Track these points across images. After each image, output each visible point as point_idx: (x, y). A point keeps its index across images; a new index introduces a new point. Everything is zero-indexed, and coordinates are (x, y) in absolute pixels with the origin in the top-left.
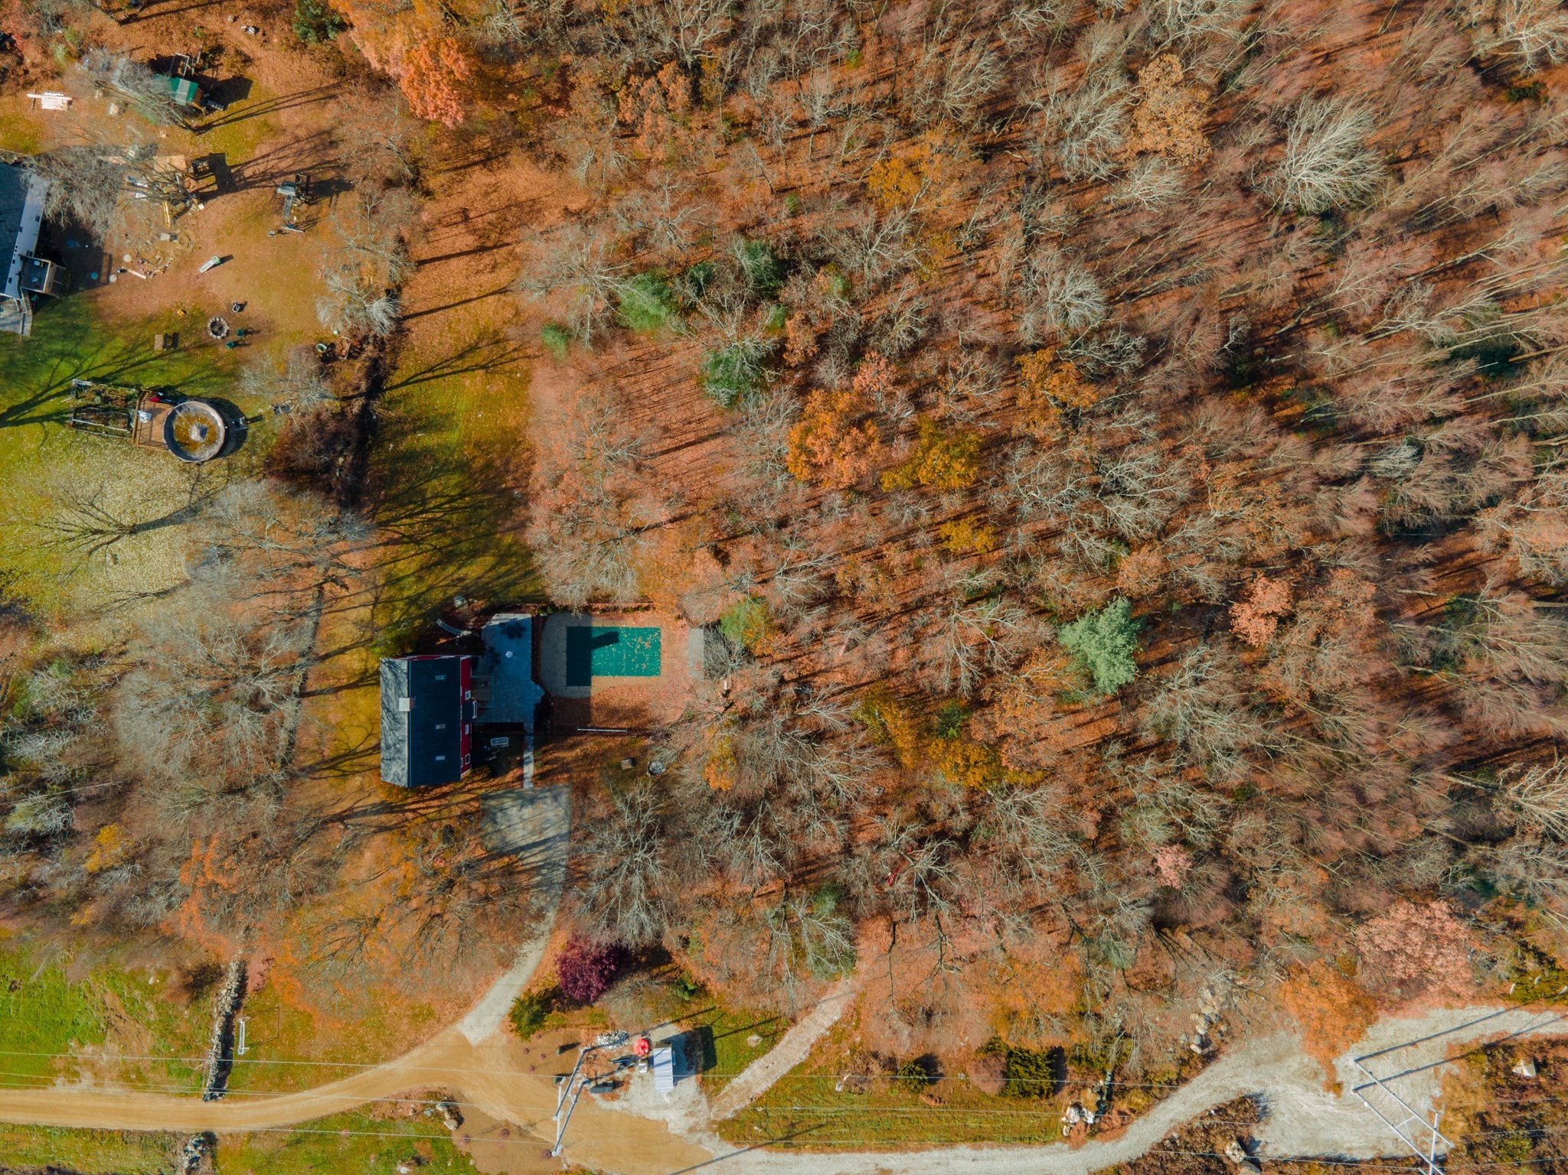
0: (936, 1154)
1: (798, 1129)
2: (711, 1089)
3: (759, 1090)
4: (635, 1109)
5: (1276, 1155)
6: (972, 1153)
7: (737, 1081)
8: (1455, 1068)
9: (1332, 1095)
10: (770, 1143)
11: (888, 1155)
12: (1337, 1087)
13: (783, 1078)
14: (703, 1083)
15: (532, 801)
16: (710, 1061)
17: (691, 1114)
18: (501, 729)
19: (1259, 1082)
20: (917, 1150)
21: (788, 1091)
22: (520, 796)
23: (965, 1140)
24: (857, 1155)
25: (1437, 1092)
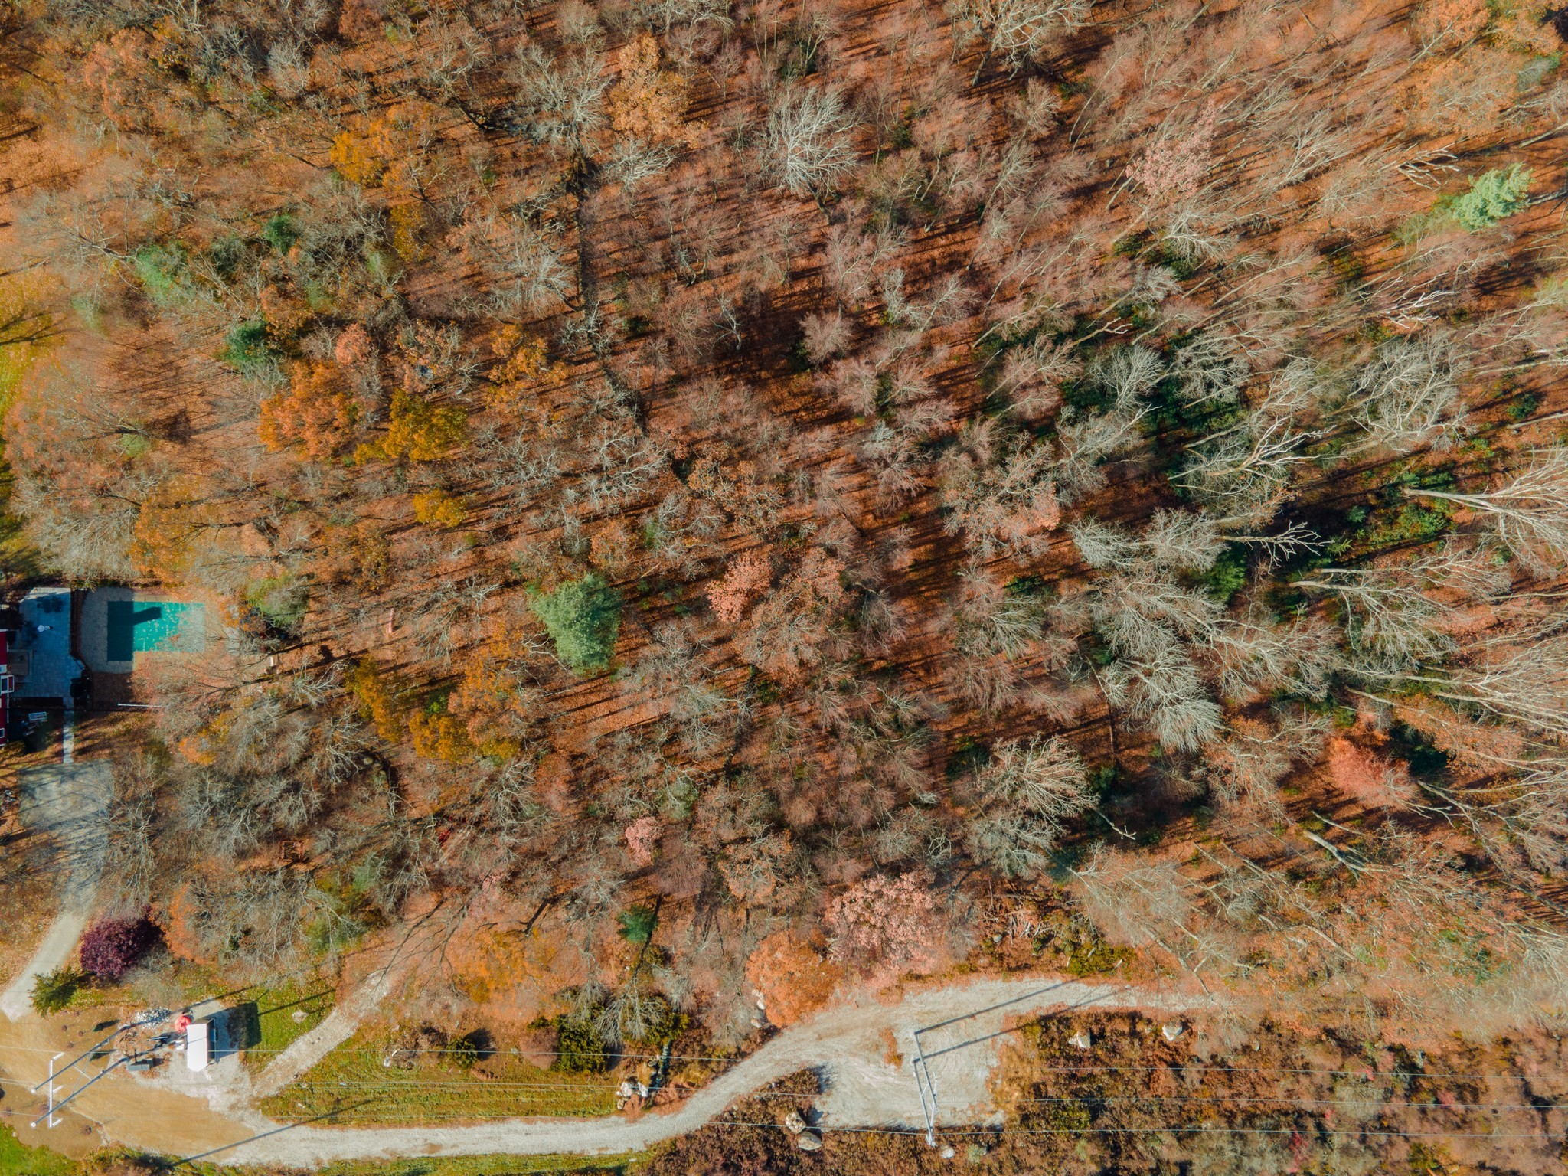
0: (488, 1128)
1: (344, 1104)
2: (253, 1066)
3: (303, 1067)
4: (175, 1087)
5: (837, 1125)
6: (527, 1127)
7: (281, 1058)
8: (1013, 1039)
9: (893, 1066)
10: (315, 1120)
11: (437, 1130)
12: (898, 1058)
13: (330, 1054)
14: (245, 1059)
15: (72, 776)
16: (254, 1036)
17: (233, 1091)
18: (39, 704)
19: (821, 1055)
20: (468, 1125)
21: (334, 1067)
22: (61, 772)
23: (518, 1114)
24: (405, 1131)
25: (994, 1063)
